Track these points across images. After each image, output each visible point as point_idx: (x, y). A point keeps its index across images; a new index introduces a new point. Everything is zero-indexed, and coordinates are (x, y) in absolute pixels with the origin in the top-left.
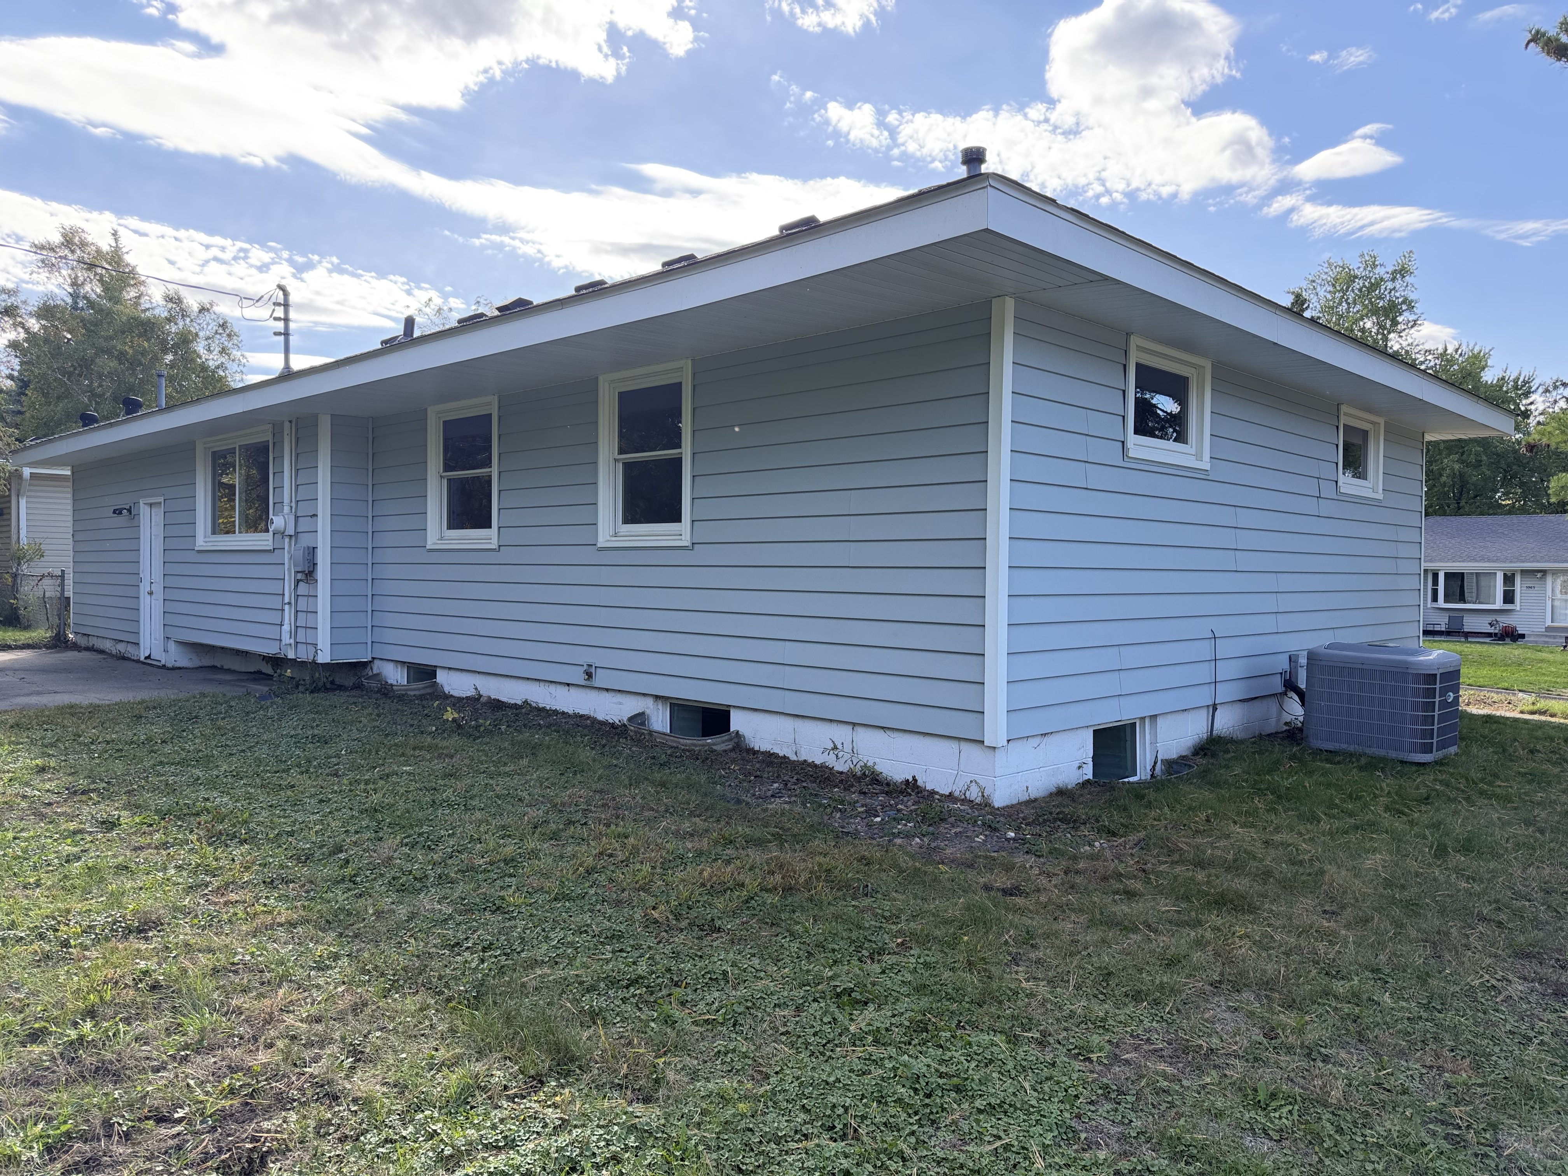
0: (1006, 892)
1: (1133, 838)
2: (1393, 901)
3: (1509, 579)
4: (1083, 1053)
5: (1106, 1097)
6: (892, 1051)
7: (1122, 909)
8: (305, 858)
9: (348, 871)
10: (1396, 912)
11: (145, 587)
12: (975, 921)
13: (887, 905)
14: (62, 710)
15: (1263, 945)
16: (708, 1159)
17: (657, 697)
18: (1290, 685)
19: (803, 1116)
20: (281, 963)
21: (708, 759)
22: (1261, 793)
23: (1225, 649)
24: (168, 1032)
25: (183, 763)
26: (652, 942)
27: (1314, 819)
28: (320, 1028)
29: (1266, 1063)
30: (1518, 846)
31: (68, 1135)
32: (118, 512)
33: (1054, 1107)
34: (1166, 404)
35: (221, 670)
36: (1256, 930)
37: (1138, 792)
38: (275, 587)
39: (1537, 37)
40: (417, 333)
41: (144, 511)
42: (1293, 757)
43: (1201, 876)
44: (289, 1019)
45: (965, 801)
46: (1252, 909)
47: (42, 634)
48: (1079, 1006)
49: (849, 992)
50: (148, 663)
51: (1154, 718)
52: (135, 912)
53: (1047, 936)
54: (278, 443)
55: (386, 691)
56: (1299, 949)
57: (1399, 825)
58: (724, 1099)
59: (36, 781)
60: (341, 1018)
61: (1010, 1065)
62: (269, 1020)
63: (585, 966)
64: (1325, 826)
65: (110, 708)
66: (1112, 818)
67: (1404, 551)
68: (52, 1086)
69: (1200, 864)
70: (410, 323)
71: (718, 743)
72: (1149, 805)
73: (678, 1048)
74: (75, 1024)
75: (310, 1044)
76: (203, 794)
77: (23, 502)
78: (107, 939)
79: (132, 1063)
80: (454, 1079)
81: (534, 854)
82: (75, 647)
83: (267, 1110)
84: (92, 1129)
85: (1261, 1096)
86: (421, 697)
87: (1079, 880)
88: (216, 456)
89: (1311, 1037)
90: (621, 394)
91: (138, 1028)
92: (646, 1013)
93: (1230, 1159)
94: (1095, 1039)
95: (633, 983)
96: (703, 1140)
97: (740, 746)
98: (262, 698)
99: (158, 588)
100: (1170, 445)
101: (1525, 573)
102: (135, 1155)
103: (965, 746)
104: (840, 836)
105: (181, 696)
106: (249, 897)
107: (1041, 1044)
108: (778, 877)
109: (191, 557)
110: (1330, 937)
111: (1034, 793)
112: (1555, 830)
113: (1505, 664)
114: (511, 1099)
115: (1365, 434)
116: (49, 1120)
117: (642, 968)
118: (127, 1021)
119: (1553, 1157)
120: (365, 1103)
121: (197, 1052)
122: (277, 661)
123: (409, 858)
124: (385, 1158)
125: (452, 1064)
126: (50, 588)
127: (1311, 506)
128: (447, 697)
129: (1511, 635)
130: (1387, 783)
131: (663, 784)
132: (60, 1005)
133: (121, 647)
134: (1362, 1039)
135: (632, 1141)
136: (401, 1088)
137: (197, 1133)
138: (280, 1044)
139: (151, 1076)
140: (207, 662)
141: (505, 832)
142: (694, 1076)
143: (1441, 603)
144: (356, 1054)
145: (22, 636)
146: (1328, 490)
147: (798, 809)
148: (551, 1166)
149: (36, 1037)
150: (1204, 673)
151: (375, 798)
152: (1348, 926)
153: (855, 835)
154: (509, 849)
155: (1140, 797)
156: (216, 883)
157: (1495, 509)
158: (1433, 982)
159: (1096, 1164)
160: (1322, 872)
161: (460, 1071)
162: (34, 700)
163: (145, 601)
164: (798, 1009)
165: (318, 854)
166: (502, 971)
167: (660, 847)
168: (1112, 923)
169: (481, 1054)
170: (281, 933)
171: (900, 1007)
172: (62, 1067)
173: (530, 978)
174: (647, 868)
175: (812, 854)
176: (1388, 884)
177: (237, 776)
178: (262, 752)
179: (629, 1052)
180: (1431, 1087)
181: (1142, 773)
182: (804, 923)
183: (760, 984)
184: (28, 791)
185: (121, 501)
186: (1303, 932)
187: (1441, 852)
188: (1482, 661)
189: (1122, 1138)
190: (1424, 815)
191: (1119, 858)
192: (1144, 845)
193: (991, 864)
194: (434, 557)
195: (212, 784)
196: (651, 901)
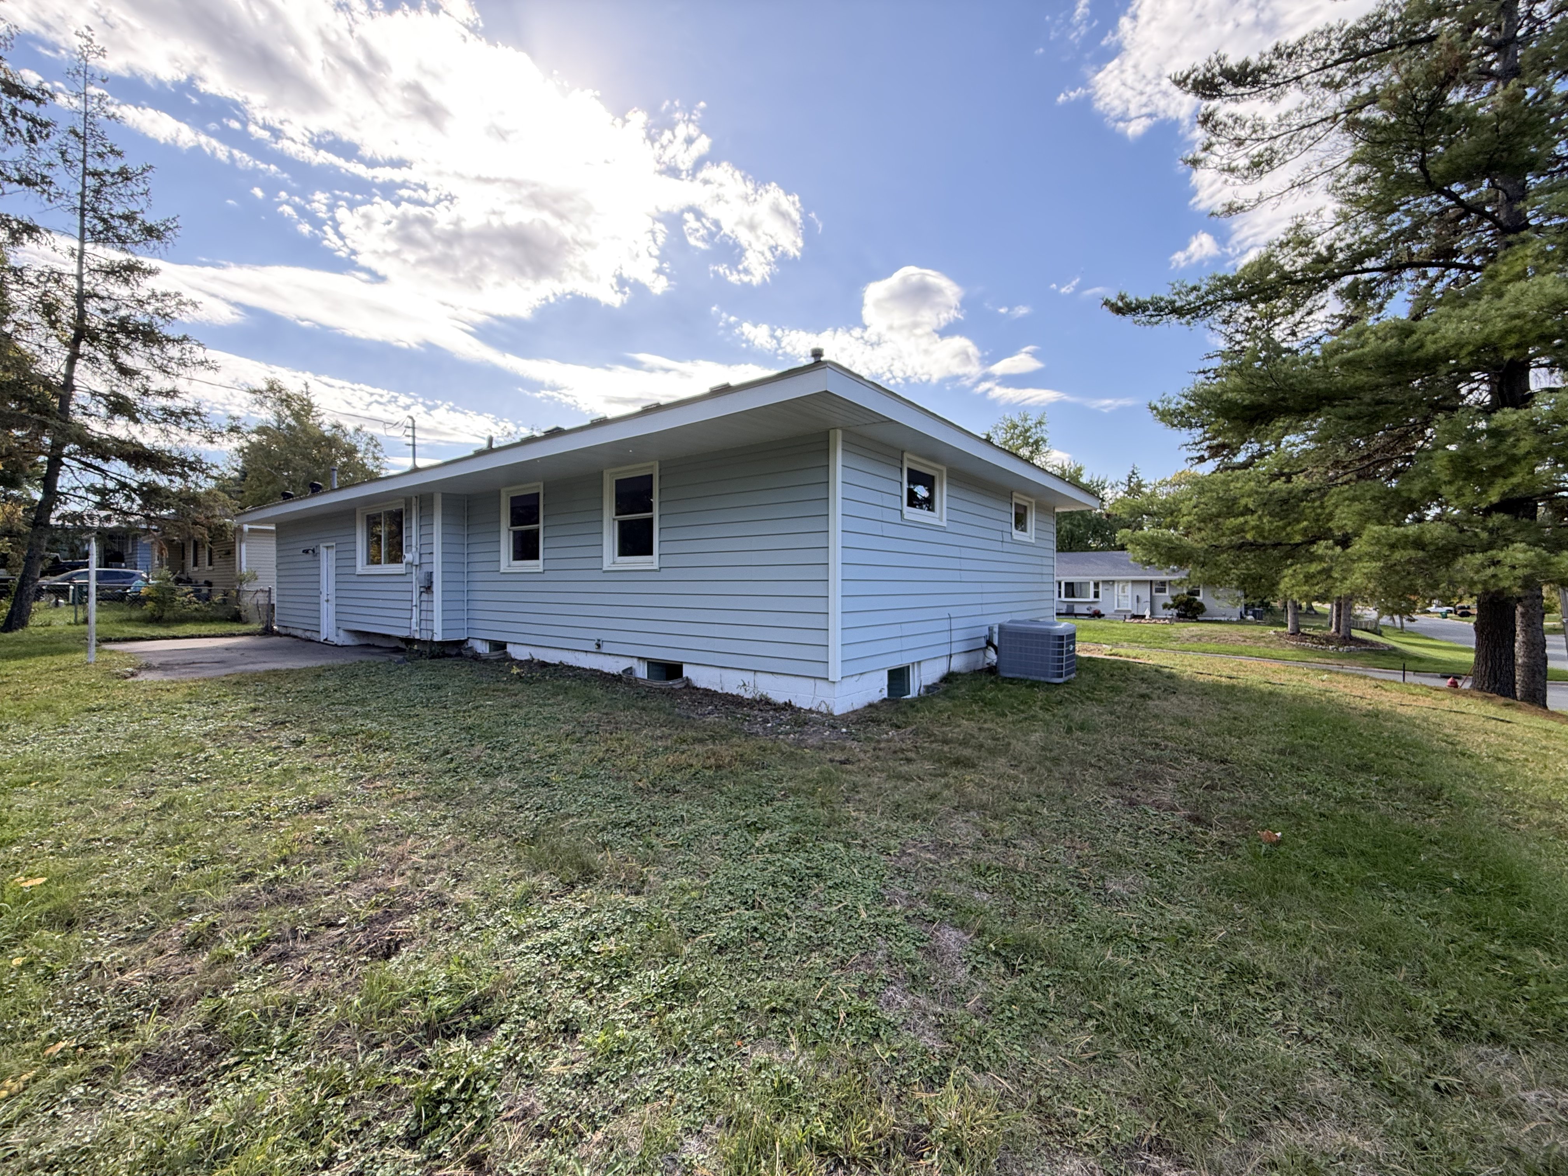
0: (842, 763)
1: (909, 729)
2: (1046, 758)
3: (1096, 585)
4: (886, 851)
5: (899, 875)
6: (780, 856)
7: (905, 769)
8: (426, 759)
9: (452, 766)
10: (1048, 764)
11: (324, 597)
12: (825, 780)
13: (775, 773)
14: (268, 673)
15: (980, 785)
16: (674, 926)
17: (639, 658)
18: (990, 643)
19: (729, 897)
20: (410, 823)
21: (671, 694)
22: (976, 702)
23: (955, 624)
24: (335, 870)
25: (348, 703)
26: (639, 800)
27: (1004, 715)
28: (435, 862)
29: (984, 851)
30: (1107, 726)
31: (268, 940)
32: (306, 552)
33: (871, 882)
34: (922, 492)
35: (374, 646)
36: (976, 777)
37: (912, 704)
38: (408, 596)
39: (1106, 303)
40: (494, 446)
41: (323, 551)
42: (992, 682)
43: (946, 748)
44: (415, 858)
45: (818, 713)
46: (974, 766)
47: (257, 626)
48: (883, 825)
49: (754, 823)
50: (326, 643)
51: (919, 662)
52: (314, 796)
53: (864, 786)
54: (409, 510)
55: (476, 657)
56: (999, 786)
57: (1048, 717)
58: (683, 890)
59: (250, 717)
60: (448, 855)
61: (846, 860)
62: (402, 859)
63: (599, 816)
64: (1010, 718)
65: (300, 671)
66: (899, 719)
67: (1046, 570)
68: (256, 909)
69: (945, 742)
70: (491, 440)
71: (676, 684)
72: (918, 711)
73: (657, 861)
74: (273, 869)
75: (428, 872)
76: (360, 722)
77: (244, 546)
78: (295, 814)
79: (311, 891)
80: (519, 888)
81: (567, 751)
82: (278, 634)
83: (400, 914)
84: (283, 935)
85: (982, 869)
86: (497, 660)
87: (881, 753)
88: (369, 518)
89: (1007, 834)
90: (617, 482)
91: (315, 868)
92: (637, 842)
93: (967, 905)
94: (892, 842)
95: (628, 824)
96: (671, 915)
97: (689, 685)
98: (399, 662)
99: (332, 598)
100: (925, 512)
101: (1104, 582)
102: (312, 948)
103: (818, 682)
104: (748, 735)
105: (348, 662)
106: (389, 783)
107: (863, 847)
108: (713, 761)
109: (355, 579)
110: (1015, 779)
111: (856, 707)
112: (1125, 717)
113: (1095, 630)
114: (554, 898)
115: (1025, 508)
116: (254, 930)
117: (633, 816)
118: (308, 864)
119: (1133, 893)
120: (463, 906)
121: (354, 881)
122: (409, 641)
123: (490, 756)
124: (476, 939)
125: (517, 879)
126: (262, 599)
127: (998, 546)
128: (514, 660)
129: (1097, 615)
130: (1041, 695)
131: (644, 709)
132: (263, 857)
133: (308, 634)
134: (1033, 834)
135: (628, 919)
136: (486, 896)
137: (355, 932)
138: (409, 873)
139: (324, 898)
140: (364, 641)
141: (550, 739)
142: (665, 877)
143: (1063, 598)
144: (457, 875)
145: (244, 628)
146: (1007, 538)
147: (724, 721)
148: (580, 937)
149: (246, 878)
150: (944, 637)
151: (469, 721)
152: (1024, 773)
153: (757, 734)
154: (552, 749)
155: (913, 706)
156: (368, 775)
157: (1088, 548)
158: (1068, 801)
159: (895, 913)
160: (1009, 744)
161: (523, 883)
162: (250, 667)
163: (324, 606)
164: (726, 835)
165: (434, 756)
166: (548, 822)
167: (643, 746)
168: (899, 776)
169: (536, 872)
170: (409, 804)
171: (784, 831)
172: (264, 896)
173: (566, 825)
174: (635, 758)
175: (732, 746)
176: (1043, 749)
177: (382, 710)
178: (399, 695)
179: (626, 865)
180: (1070, 858)
181: (913, 694)
182: (729, 785)
183: (703, 822)
184: (244, 723)
185: (310, 545)
186: (1001, 777)
187: (1069, 730)
188: (1084, 628)
189: (909, 897)
190: (1060, 711)
191: (902, 740)
192: (916, 733)
193: (833, 747)
194: (504, 578)
195: (366, 716)
196: (638, 777)
